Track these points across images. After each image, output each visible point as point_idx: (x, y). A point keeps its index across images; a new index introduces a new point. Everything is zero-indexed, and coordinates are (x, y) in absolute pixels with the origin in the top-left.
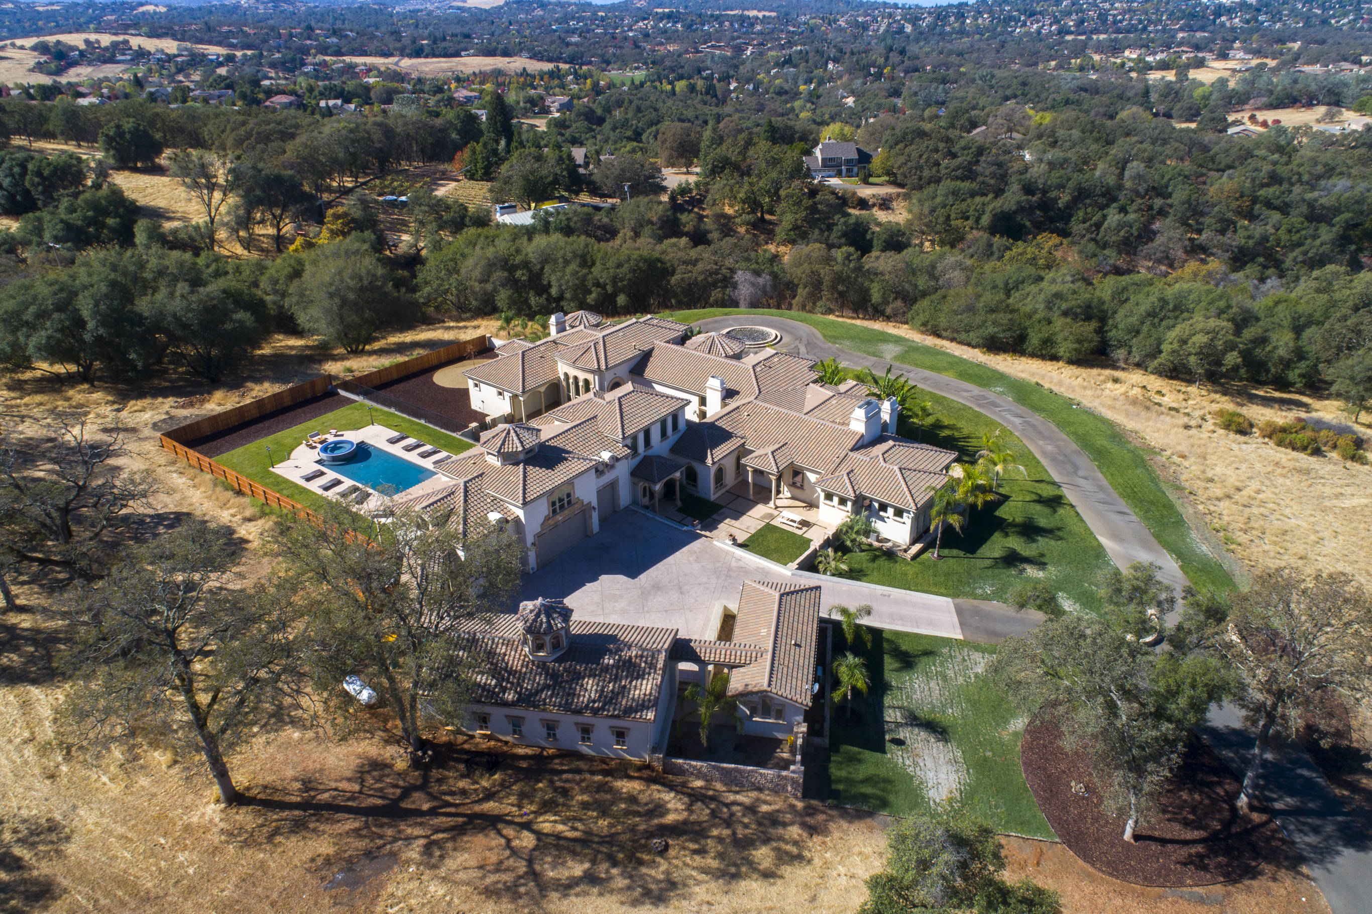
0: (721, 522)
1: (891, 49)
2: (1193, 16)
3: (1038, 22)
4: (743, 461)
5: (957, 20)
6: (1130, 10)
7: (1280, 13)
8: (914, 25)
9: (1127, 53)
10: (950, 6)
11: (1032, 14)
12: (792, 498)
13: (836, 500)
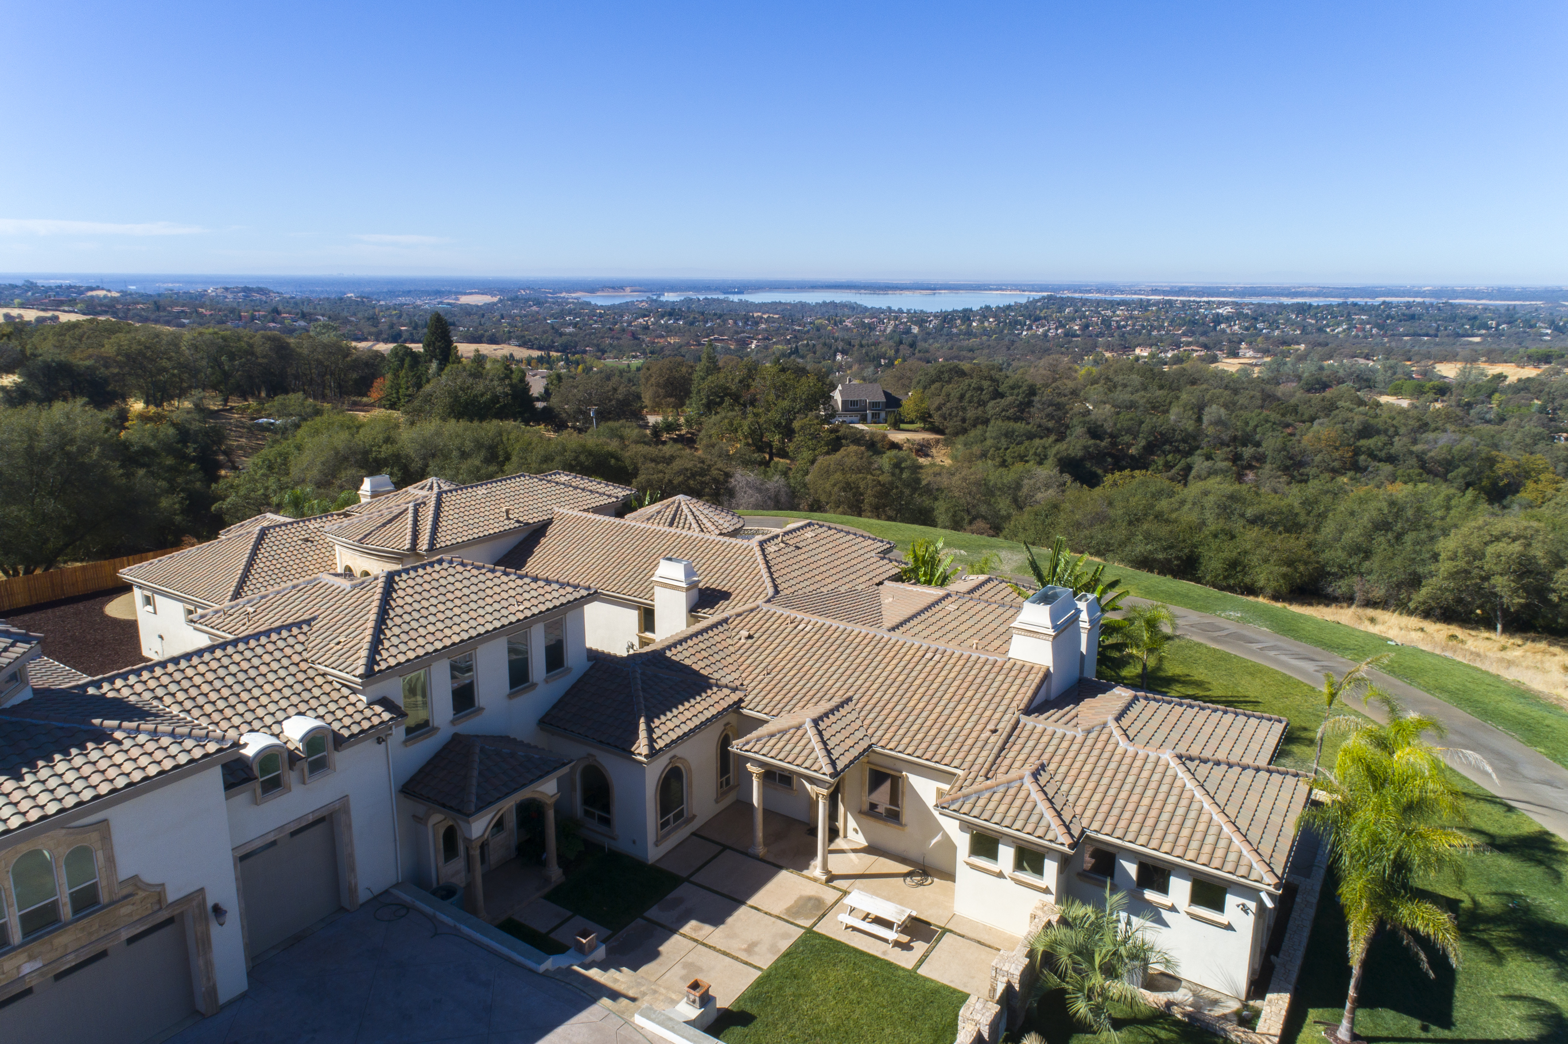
0: (672, 930)
1: (901, 343)
2: (1194, 323)
3: (1043, 326)
4: (736, 746)
5: (963, 323)
6: (1131, 317)
7: (1276, 321)
8: (920, 326)
9: (1138, 351)
10: (954, 311)
11: (1037, 319)
12: (871, 849)
13: (1006, 854)
